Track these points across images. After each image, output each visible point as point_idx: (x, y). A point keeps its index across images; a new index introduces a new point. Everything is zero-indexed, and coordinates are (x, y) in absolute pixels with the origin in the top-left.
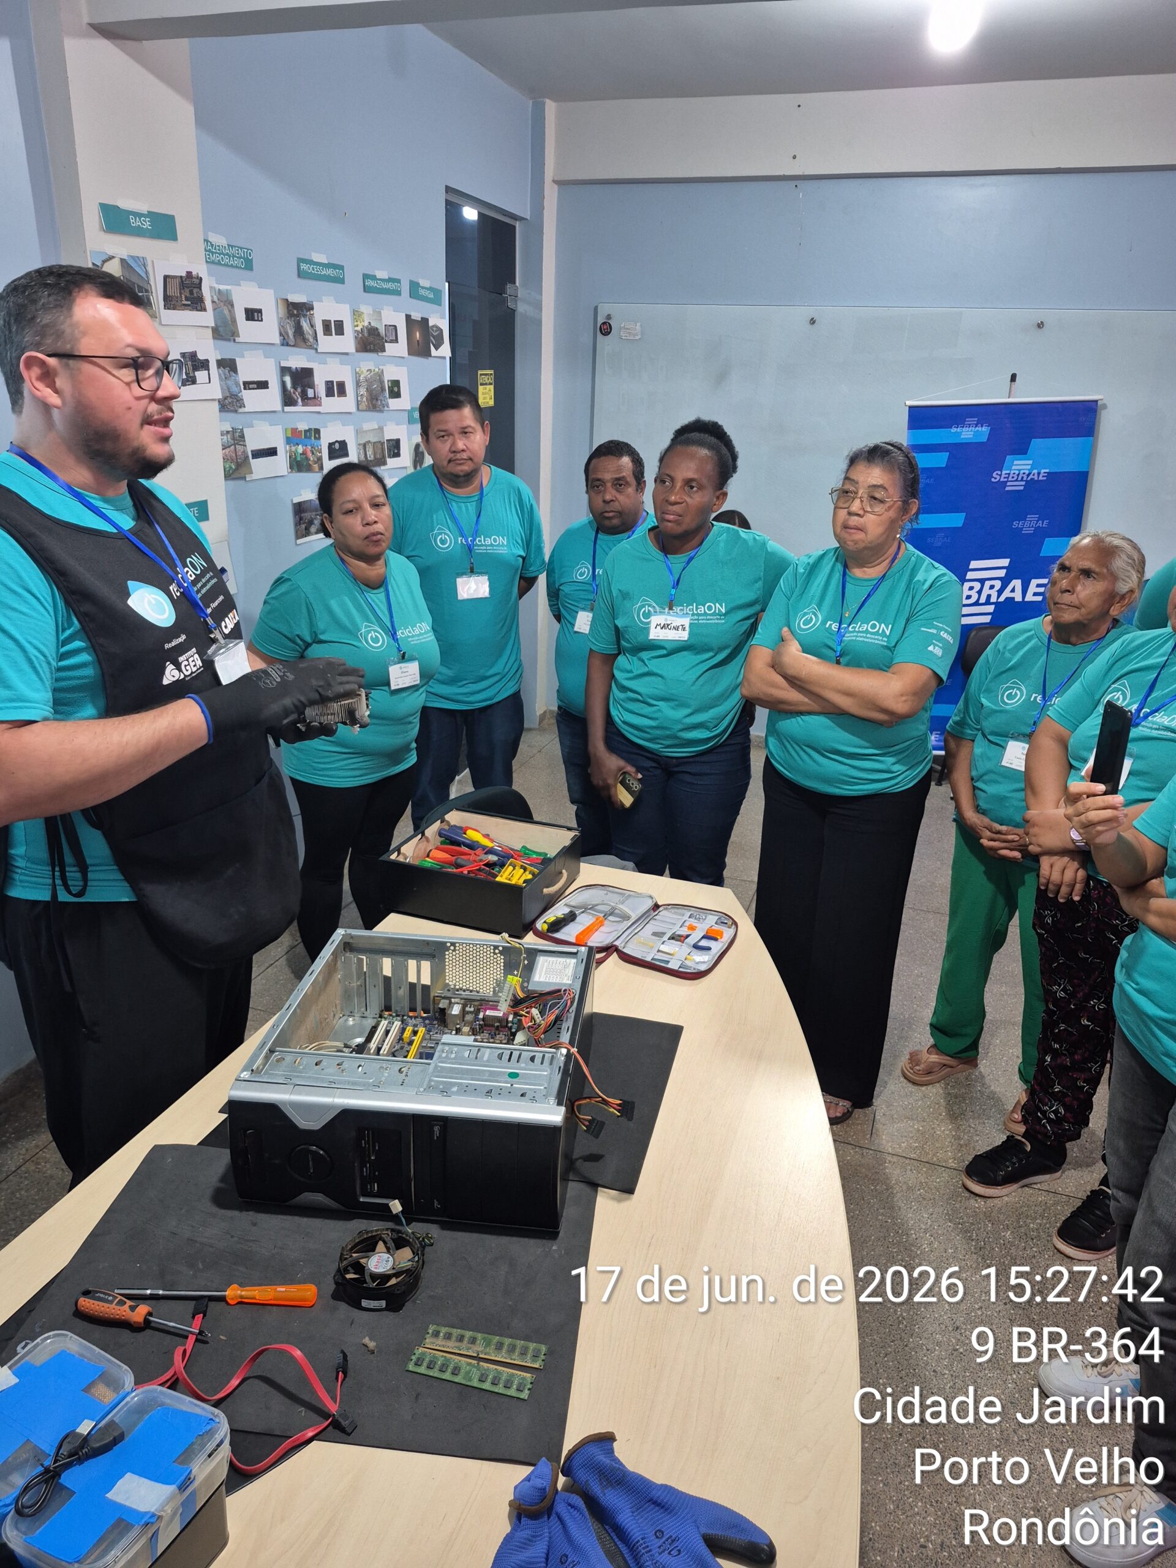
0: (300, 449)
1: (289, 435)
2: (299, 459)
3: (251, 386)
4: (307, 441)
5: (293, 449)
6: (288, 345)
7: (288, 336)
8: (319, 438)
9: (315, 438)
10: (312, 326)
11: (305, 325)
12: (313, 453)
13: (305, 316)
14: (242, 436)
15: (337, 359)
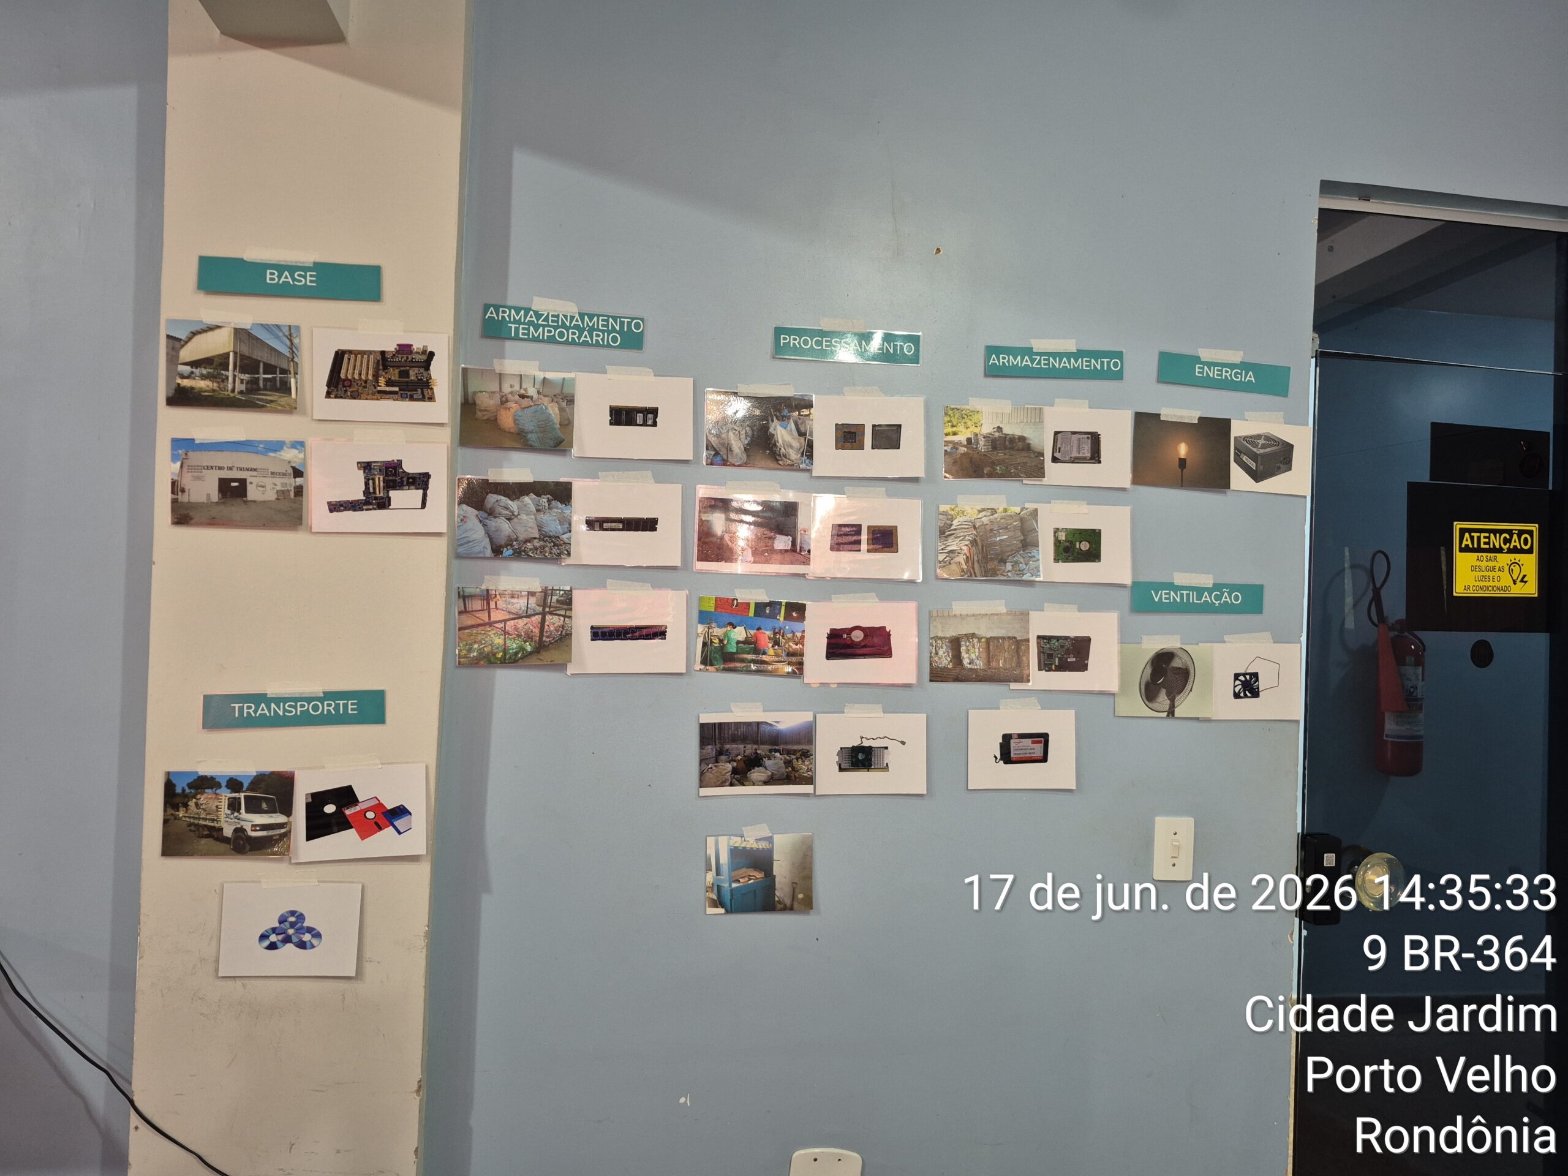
0: (739, 634)
1: (710, 607)
2: (732, 648)
3: (605, 525)
4: (760, 621)
5: (718, 631)
6: (725, 463)
7: (729, 449)
8: (802, 618)
9: (788, 617)
10: (802, 434)
11: (783, 434)
12: (776, 643)
13: (783, 418)
14: (567, 601)
15: (881, 489)
